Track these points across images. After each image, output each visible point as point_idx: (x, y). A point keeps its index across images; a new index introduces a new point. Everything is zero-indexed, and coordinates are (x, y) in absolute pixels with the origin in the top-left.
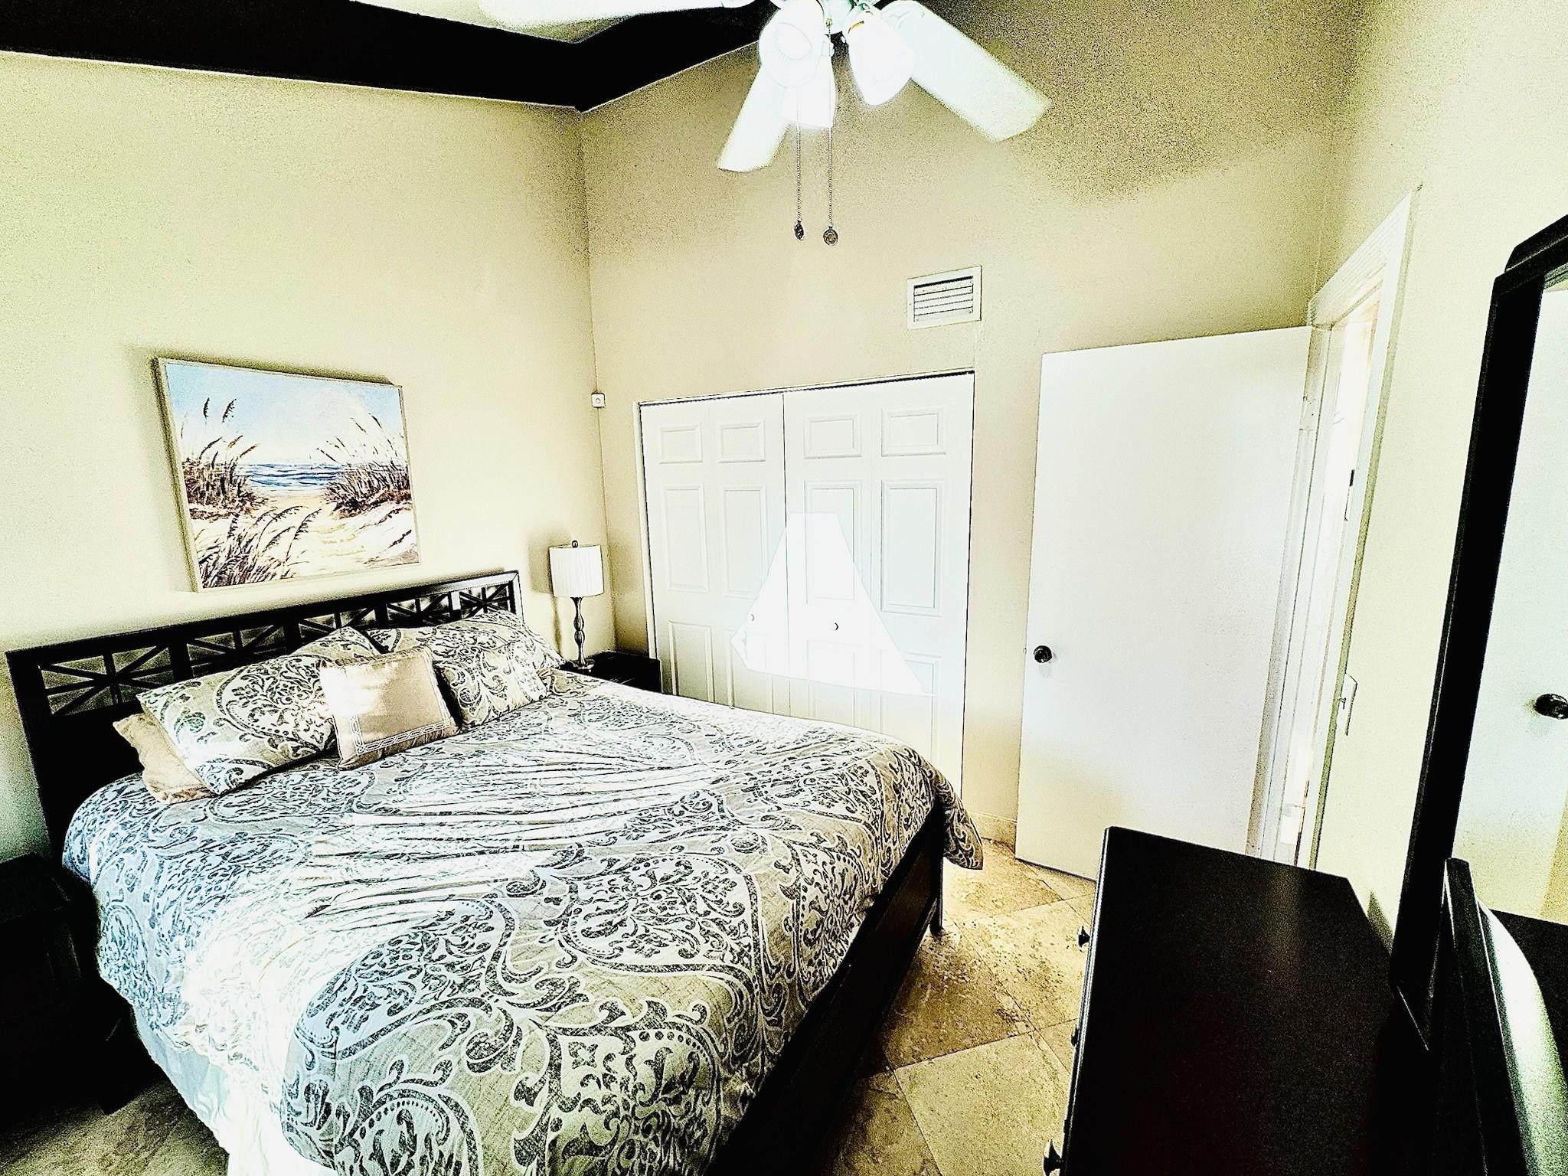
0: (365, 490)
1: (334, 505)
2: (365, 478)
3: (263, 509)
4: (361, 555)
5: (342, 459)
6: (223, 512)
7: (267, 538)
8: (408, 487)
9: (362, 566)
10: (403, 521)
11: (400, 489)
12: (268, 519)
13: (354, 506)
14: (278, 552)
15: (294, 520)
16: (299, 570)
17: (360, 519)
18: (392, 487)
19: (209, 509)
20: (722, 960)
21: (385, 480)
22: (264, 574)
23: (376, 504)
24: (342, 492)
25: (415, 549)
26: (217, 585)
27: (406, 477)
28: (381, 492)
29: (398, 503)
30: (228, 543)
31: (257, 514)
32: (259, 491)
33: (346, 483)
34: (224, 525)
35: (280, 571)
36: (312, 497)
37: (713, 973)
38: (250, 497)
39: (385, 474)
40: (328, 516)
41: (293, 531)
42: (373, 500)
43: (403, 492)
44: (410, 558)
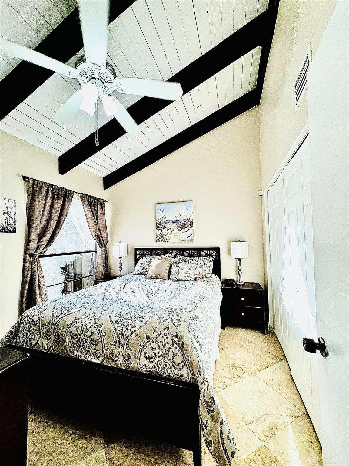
0: (183, 225)
1: (177, 228)
2: (184, 222)
3: (166, 229)
4: (181, 239)
5: (180, 218)
6: (160, 229)
7: (166, 234)
8: (192, 224)
9: (181, 242)
10: (191, 232)
11: (191, 224)
12: (166, 230)
13: (181, 228)
14: (167, 237)
15: (170, 231)
16: (170, 241)
17: (182, 231)
18: (189, 224)
19: (158, 228)
20: (118, 331)
21: (188, 222)
22: (164, 241)
23: (185, 228)
24: (179, 225)
25: (193, 239)
26: (158, 242)
27: (192, 222)
28: (187, 225)
29: (190, 228)
30: (160, 235)
31: (165, 229)
32: (166, 225)
33: (180, 223)
34: (160, 231)
35: (167, 241)
36: (173, 226)
37: (114, 331)
38: (164, 226)
39: (188, 221)
40: (176, 231)
41: (170, 233)
42: (185, 227)
43: (191, 225)
44: (191, 241)
